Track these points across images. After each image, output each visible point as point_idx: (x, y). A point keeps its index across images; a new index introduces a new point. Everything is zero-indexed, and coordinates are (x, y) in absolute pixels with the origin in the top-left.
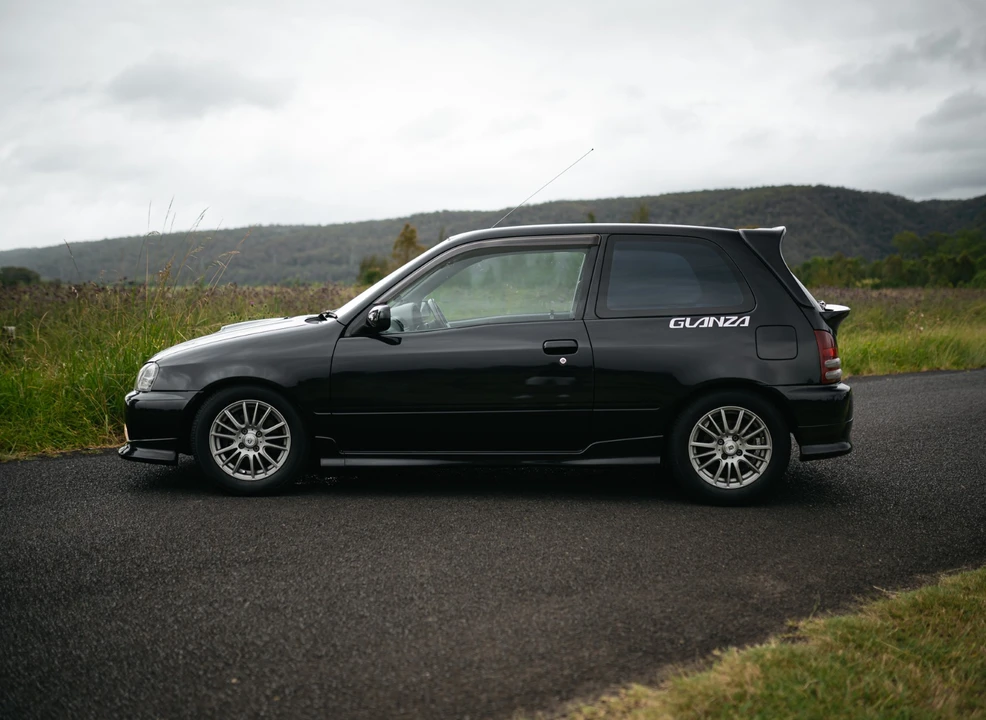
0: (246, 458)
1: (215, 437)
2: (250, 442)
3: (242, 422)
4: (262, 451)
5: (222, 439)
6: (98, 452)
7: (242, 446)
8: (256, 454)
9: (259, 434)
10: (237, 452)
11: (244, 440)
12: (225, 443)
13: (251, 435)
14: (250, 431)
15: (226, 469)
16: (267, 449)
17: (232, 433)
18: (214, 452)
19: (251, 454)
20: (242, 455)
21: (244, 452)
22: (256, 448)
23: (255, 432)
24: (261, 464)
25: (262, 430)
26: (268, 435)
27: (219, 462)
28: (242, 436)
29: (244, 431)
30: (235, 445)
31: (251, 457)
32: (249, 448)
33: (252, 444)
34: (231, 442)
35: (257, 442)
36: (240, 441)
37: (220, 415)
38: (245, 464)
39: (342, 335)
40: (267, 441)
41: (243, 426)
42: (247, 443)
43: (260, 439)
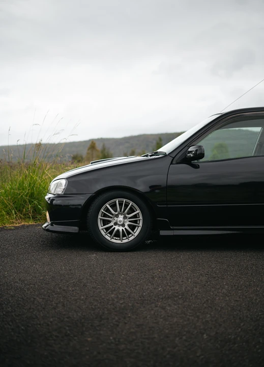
0: (118, 231)
1: (101, 219)
2: (120, 222)
3: (116, 211)
4: (126, 227)
5: (104, 220)
6: (13, 228)
7: (116, 224)
8: (124, 228)
9: (125, 218)
10: (113, 227)
11: (117, 221)
12: (105, 222)
13: (121, 218)
14: (120, 216)
15: (106, 237)
16: (129, 226)
17: (109, 217)
18: (100, 228)
19: (121, 228)
20: (116, 229)
21: (117, 228)
22: (123, 225)
23: (122, 216)
24: (126, 234)
25: (127, 215)
26: (129, 218)
27: (103, 233)
28: (116, 218)
29: (117, 216)
30: (112, 224)
31: (121, 231)
32: (119, 225)
33: (122, 223)
34: (110, 222)
35: (124, 222)
36: (115, 221)
37: (104, 207)
38: (117, 234)
39: (172, 163)
40: (129, 221)
41: (117, 213)
42: (119, 223)
43: (126, 220)
